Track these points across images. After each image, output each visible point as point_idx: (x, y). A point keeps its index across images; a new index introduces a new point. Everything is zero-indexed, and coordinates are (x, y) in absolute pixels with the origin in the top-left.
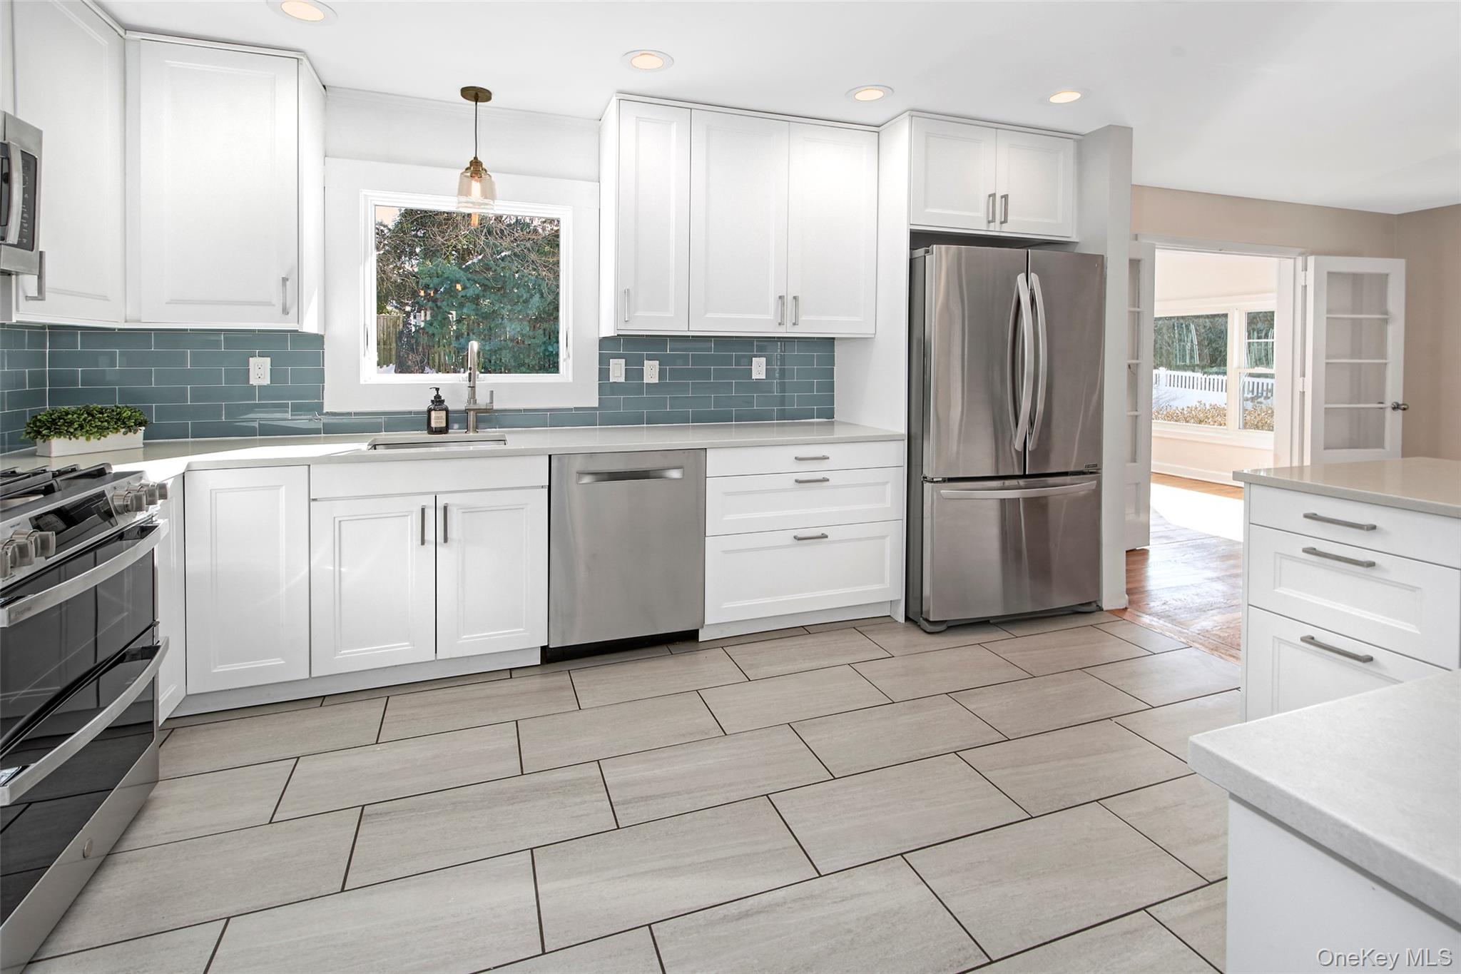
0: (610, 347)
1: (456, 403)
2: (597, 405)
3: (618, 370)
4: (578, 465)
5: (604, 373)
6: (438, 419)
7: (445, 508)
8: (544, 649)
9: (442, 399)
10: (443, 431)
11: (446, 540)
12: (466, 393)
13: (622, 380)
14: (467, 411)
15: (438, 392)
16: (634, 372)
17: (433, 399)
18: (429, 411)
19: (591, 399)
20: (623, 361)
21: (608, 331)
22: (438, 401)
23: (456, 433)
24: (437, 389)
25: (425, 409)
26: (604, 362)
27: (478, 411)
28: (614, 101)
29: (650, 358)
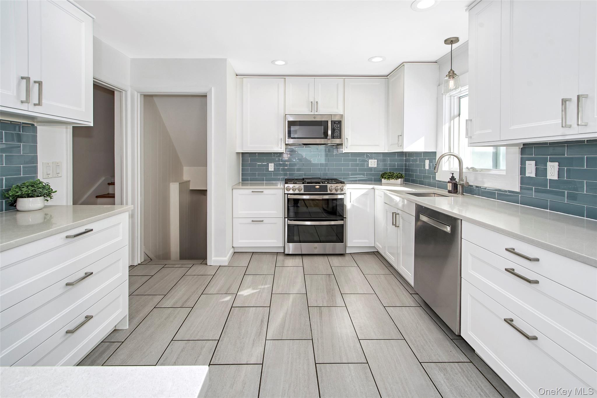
9: (455, 178)
15: (453, 175)
17: (451, 178)
24: (453, 174)
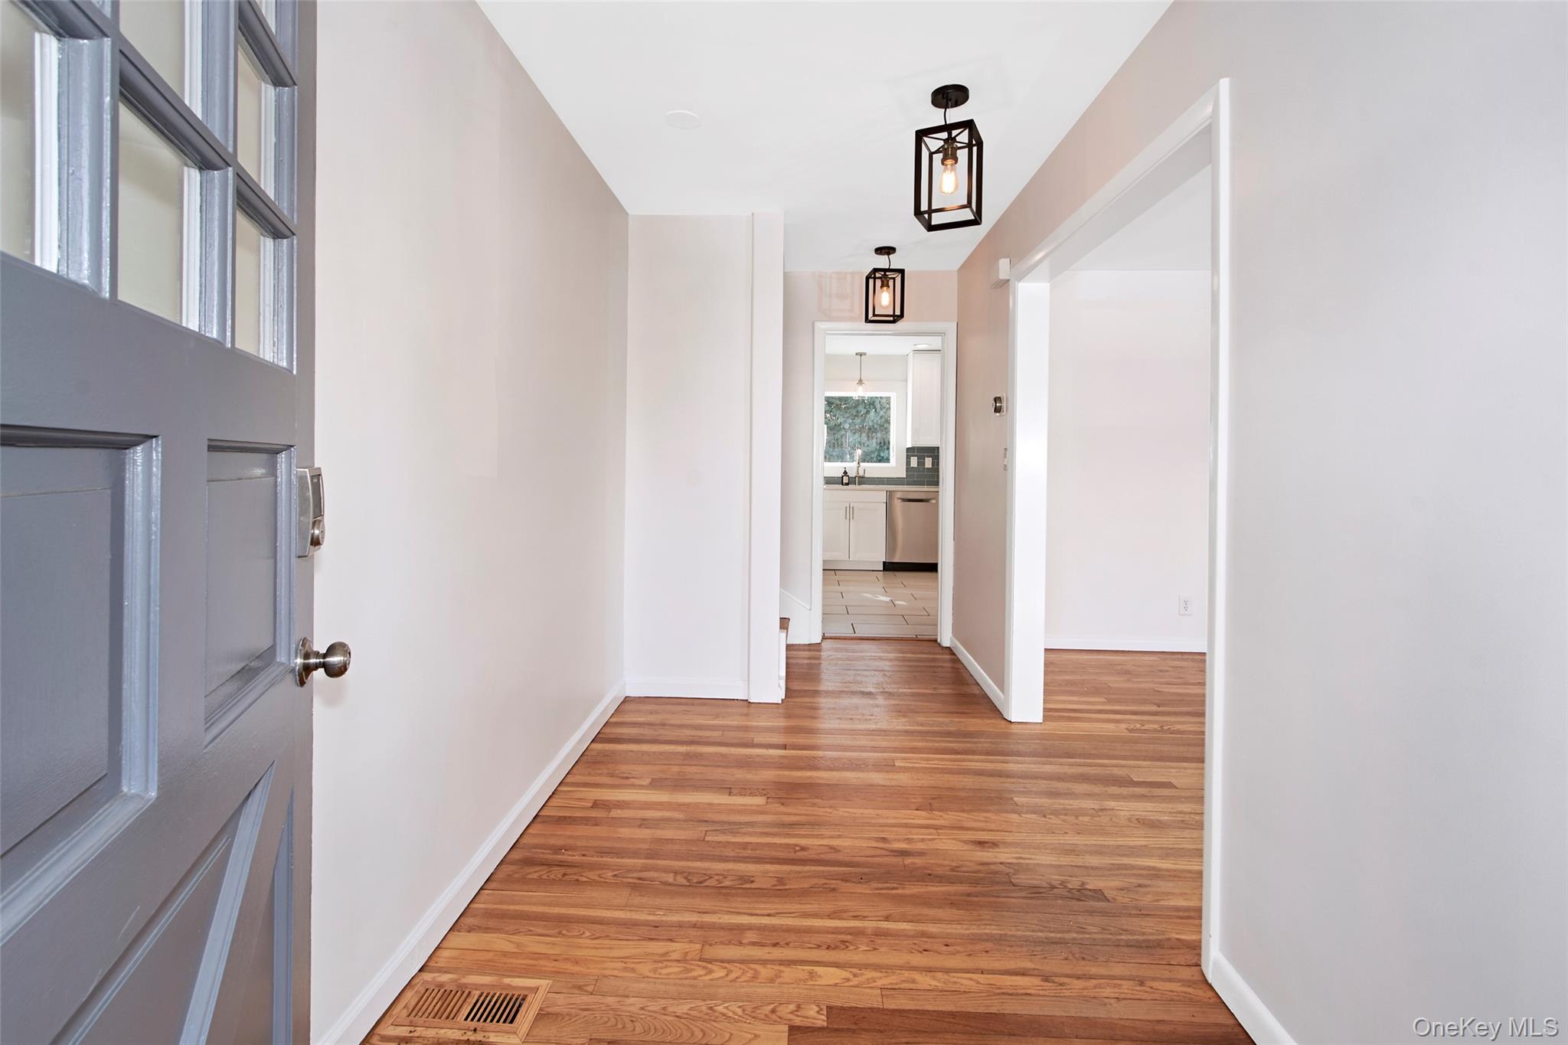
0: (911, 451)
1: (852, 474)
2: (905, 476)
3: (914, 462)
4: (899, 495)
5: (908, 463)
6: (846, 480)
7: (853, 508)
8: (884, 563)
10: (847, 484)
11: (853, 518)
12: (856, 470)
13: (916, 466)
14: (855, 477)
16: (921, 463)
18: (843, 477)
19: (902, 474)
20: (916, 458)
21: (909, 446)
22: (845, 473)
23: (850, 486)
25: (841, 476)
26: (908, 458)
27: (860, 477)
28: (911, 353)
29: (928, 457)
